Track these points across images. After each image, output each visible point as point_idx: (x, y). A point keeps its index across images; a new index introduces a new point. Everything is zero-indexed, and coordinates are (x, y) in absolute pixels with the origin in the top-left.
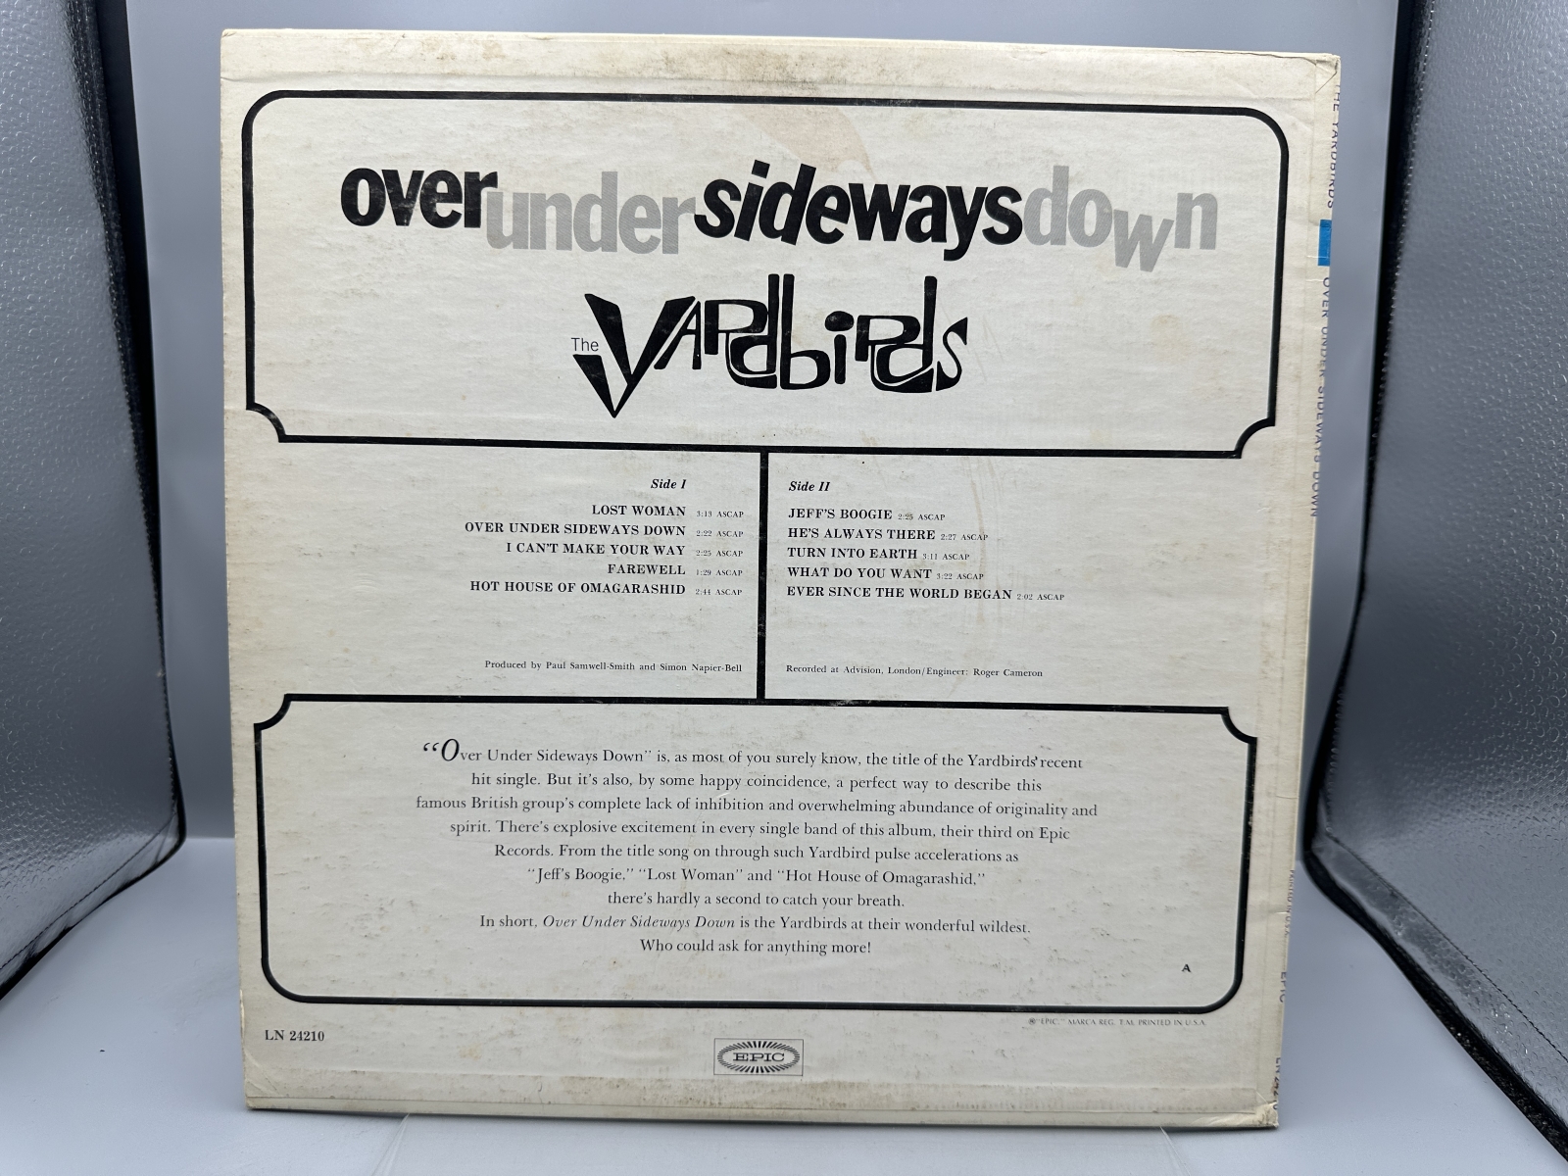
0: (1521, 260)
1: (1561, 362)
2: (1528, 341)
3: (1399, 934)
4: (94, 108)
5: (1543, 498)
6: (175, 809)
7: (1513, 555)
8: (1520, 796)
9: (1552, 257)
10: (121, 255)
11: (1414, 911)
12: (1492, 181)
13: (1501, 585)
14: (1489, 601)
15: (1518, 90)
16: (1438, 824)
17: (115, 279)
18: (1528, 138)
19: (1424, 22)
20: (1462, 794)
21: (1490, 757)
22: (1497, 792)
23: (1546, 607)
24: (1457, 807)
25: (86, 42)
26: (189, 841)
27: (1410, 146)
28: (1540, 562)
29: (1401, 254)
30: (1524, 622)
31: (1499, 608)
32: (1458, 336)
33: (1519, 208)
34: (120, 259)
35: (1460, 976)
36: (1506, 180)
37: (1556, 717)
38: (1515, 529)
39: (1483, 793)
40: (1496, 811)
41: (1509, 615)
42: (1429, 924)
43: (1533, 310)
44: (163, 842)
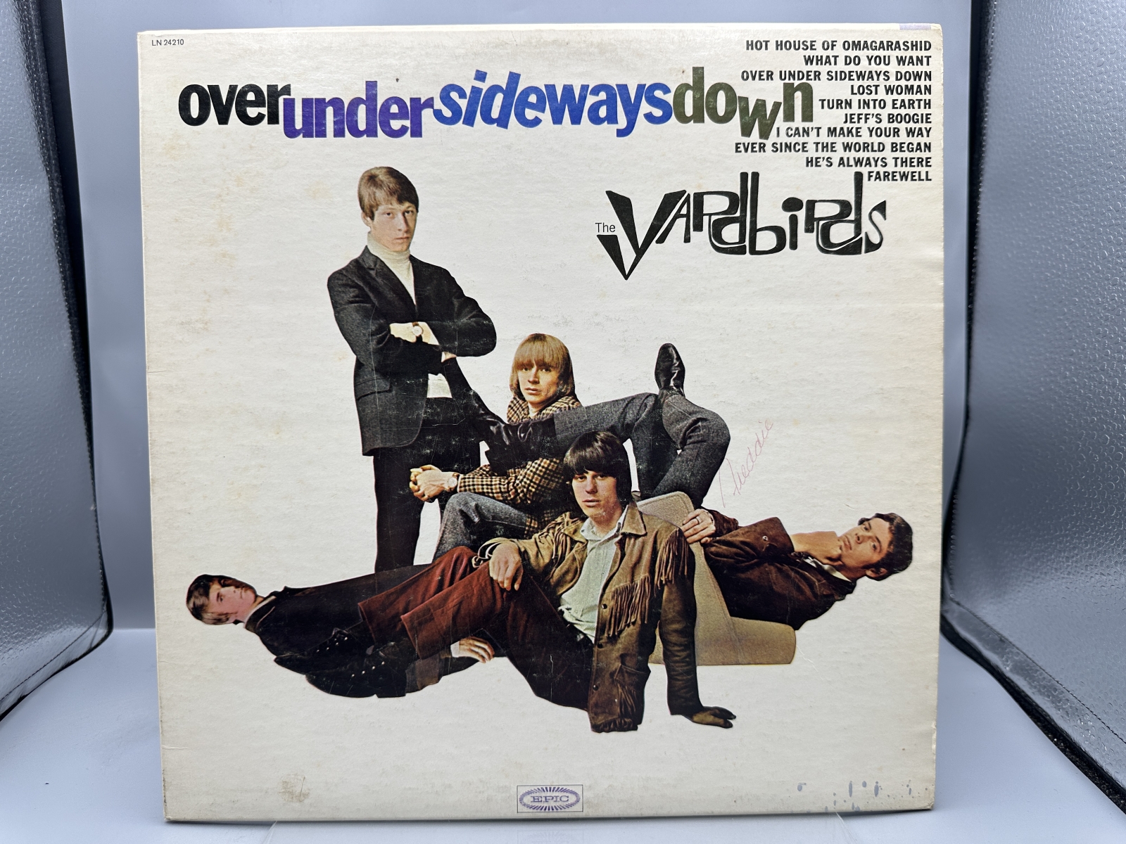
0: (1071, 171)
1: (1103, 242)
2: (1078, 229)
3: (1008, 669)
4: (41, 99)
5: (1094, 340)
6: (105, 608)
7: (1074, 383)
8: (1090, 558)
9: (1094, 167)
10: (61, 204)
11: (1017, 651)
12: (1047, 117)
13: (1067, 405)
14: (1059, 417)
15: (1062, 51)
16: (1031, 585)
17: (57, 221)
18: (1072, 84)
20: (1048, 561)
21: (1066, 531)
22: (1073, 557)
23: (1101, 418)
24: (1045, 570)
25: (35, 53)
26: (115, 631)
27: (985, 99)
28: (1095, 386)
29: (982, 175)
30: (1085, 430)
31: (1066, 422)
32: (1027, 230)
33: (1067, 134)
34: (61, 207)
35: (1053, 696)
36: (1057, 116)
37: (1113, 497)
38: (1075, 364)
39: (1063, 558)
40: (1073, 571)
41: (1074, 427)
42: (1029, 660)
43: (1081, 207)
44: (96, 633)
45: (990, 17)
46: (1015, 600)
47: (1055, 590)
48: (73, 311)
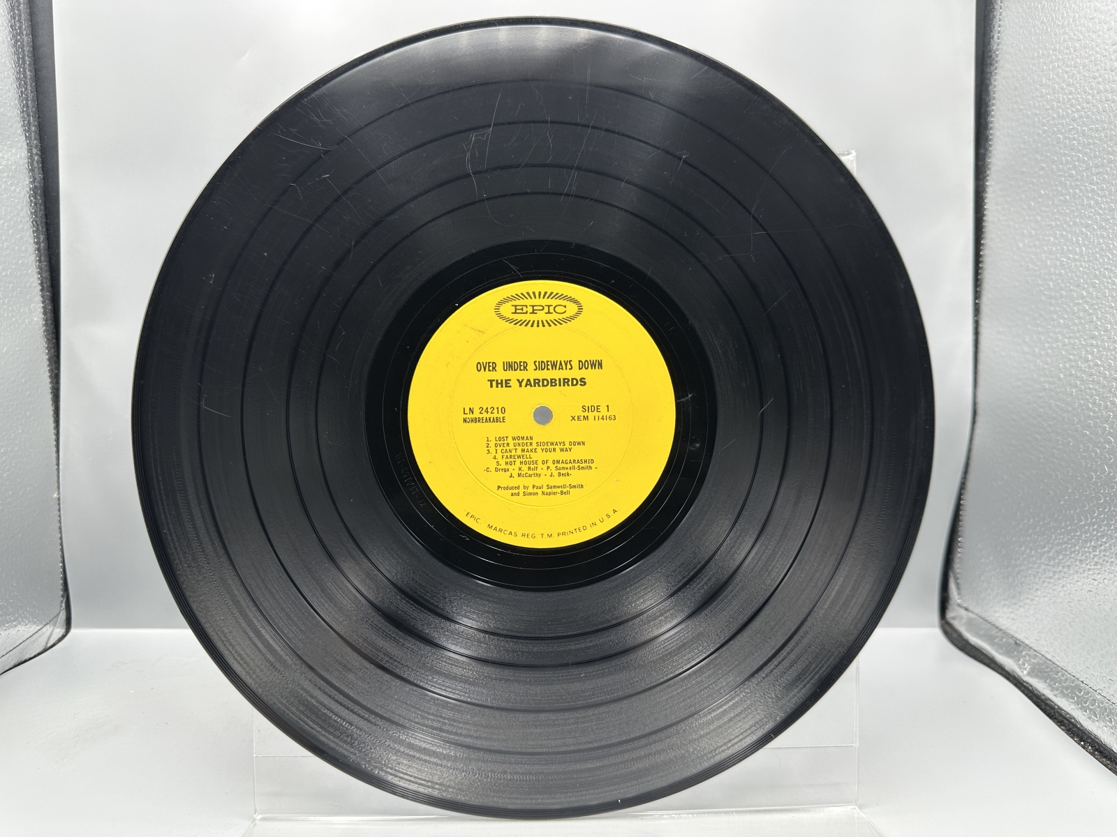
0: (1085, 154)
2: (1095, 210)
3: (1025, 672)
4: (24, 63)
6: (64, 605)
7: (1097, 365)
9: (1110, 147)
10: (39, 174)
11: (1035, 653)
12: (1059, 102)
13: (1090, 389)
14: (1082, 402)
15: (1074, 35)
16: (1052, 581)
17: (34, 189)
18: (1084, 66)
19: (996, 7)
20: (1071, 553)
21: (1092, 519)
22: (1101, 545)
24: (1068, 563)
25: (20, 15)
26: (73, 631)
27: (992, 93)
29: (989, 169)
30: (1113, 412)
31: (1090, 406)
32: (1039, 218)
33: (1081, 117)
34: (39, 176)
35: (1078, 697)
36: (1069, 100)
38: (1097, 346)
39: (1089, 548)
40: (1101, 561)
41: (1100, 410)
42: (1048, 662)
43: (1098, 188)
44: (52, 631)
45: (995, 13)
46: (1032, 600)
47: (1080, 584)
48: (45, 285)
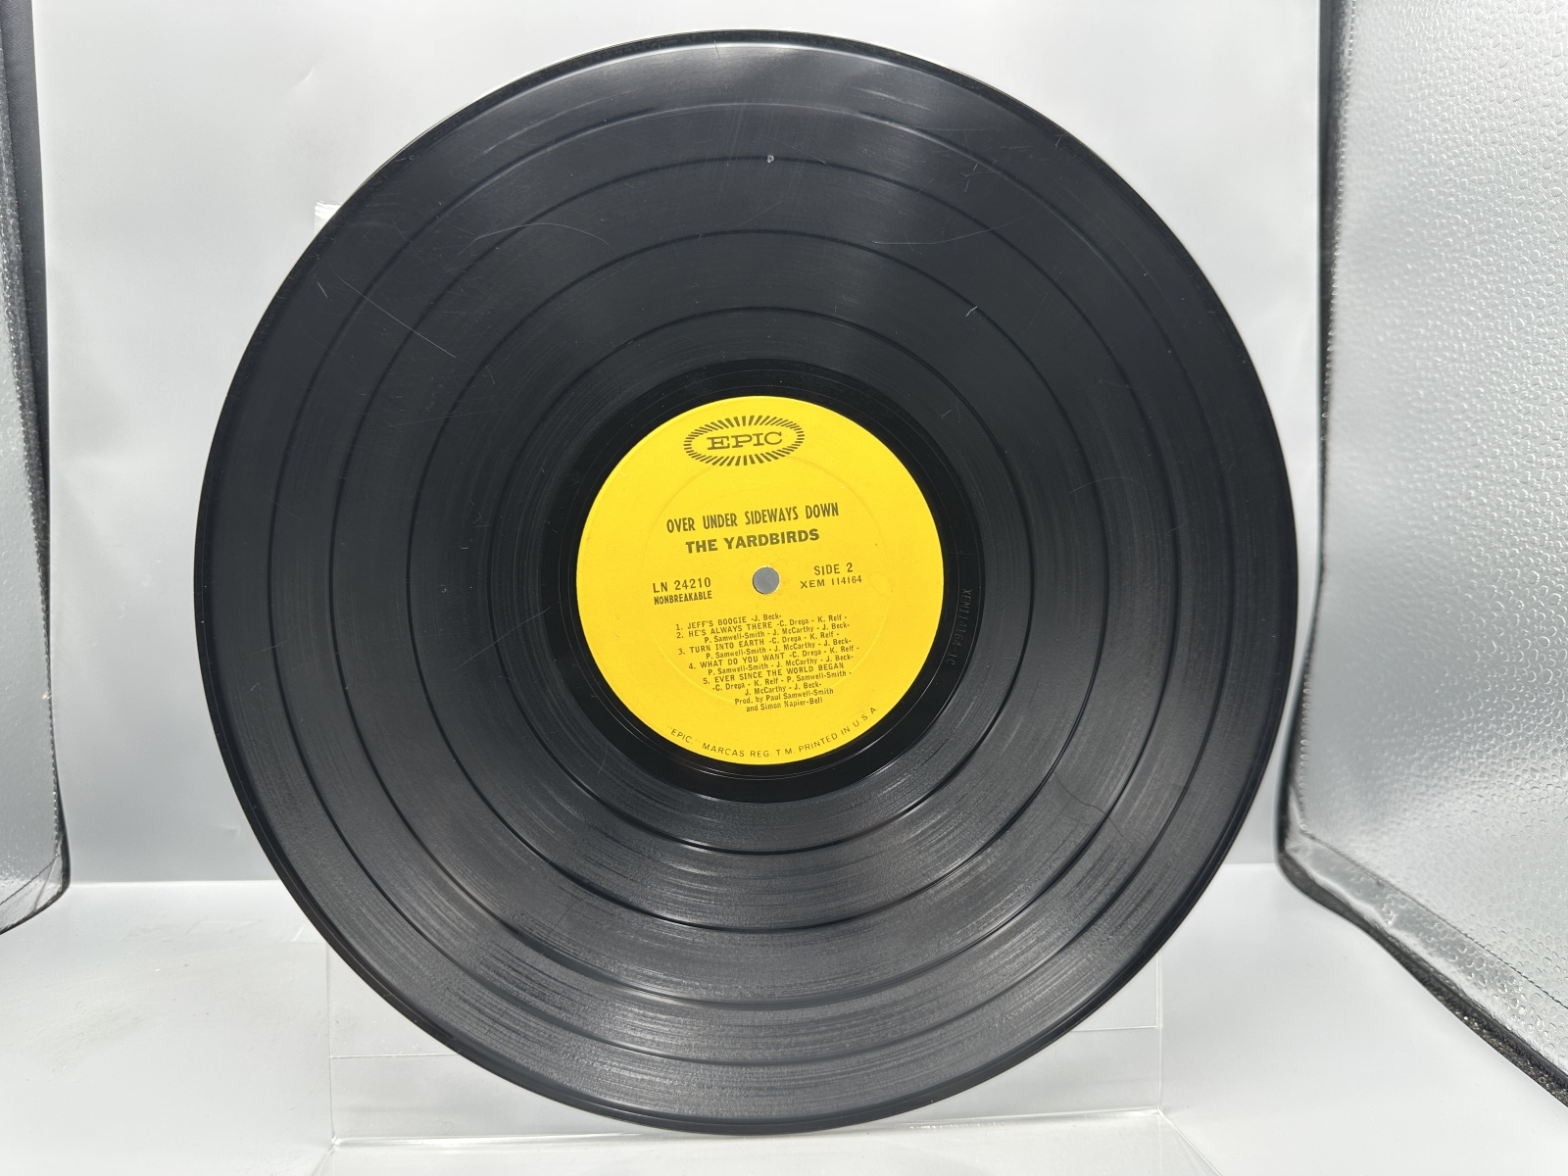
0: (1466, 215)
1: (1516, 306)
2: (1479, 292)
3: (1390, 923)
5: (1509, 443)
6: (59, 850)
7: (1483, 504)
8: (1514, 747)
9: (1498, 206)
11: (1404, 896)
12: (1430, 143)
13: (1473, 536)
14: (1462, 554)
15: (1450, 52)
16: (1425, 798)
17: (10, 265)
18: (1464, 96)
19: (1347, 10)
20: (1450, 759)
21: (1476, 714)
22: (1488, 750)
23: (1525, 549)
24: (1446, 774)
26: (73, 886)
27: (1341, 129)
28: (1514, 506)
29: (1338, 233)
30: (1502, 568)
31: (1473, 560)
32: (1405, 302)
33: (1460, 164)
35: (1460, 955)
36: (1444, 140)
37: (1548, 657)
38: (1482, 478)
39: (1472, 753)
40: (1488, 770)
41: (1486, 565)
42: (1421, 908)
43: (1483, 262)
44: (44, 887)
45: (1346, 19)
46: (1399, 824)
47: (1461, 802)
